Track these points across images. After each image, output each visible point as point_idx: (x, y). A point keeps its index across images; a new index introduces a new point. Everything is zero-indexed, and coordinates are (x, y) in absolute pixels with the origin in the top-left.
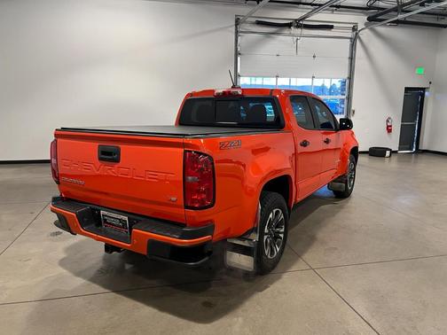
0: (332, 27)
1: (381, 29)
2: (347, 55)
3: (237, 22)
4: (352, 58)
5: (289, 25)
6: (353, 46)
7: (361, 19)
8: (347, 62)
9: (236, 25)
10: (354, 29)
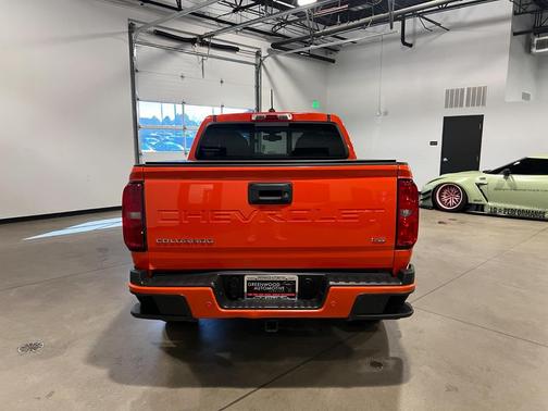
0: (237, 50)
1: (282, 57)
2: (254, 83)
3: (131, 28)
4: (258, 87)
5: (192, 41)
6: (258, 73)
7: (264, 45)
8: (254, 90)
9: (130, 32)
10: (258, 54)
